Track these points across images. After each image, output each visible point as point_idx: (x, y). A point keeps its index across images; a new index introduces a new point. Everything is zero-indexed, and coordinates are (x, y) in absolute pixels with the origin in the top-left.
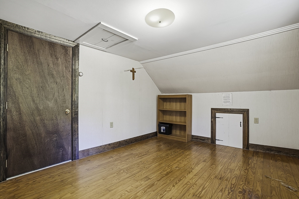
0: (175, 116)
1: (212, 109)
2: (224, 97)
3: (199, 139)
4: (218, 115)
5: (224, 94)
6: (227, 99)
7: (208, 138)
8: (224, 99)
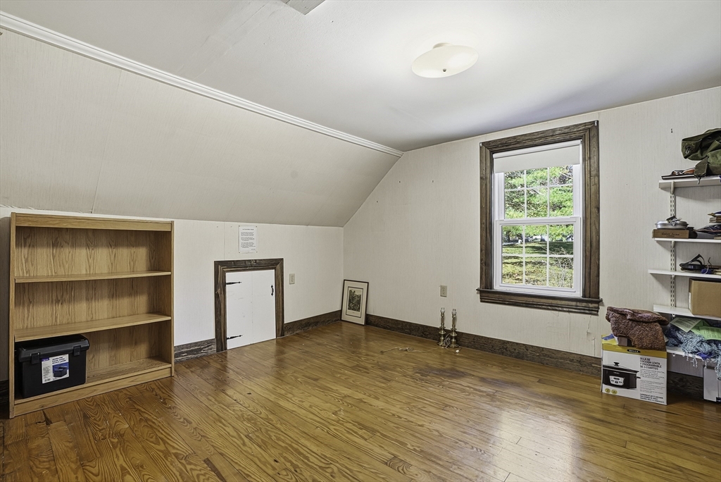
0: (87, 299)
1: (217, 264)
2: (243, 234)
3: (183, 353)
4: (230, 277)
5: (244, 227)
6: (247, 239)
7: (209, 342)
8: (242, 239)
